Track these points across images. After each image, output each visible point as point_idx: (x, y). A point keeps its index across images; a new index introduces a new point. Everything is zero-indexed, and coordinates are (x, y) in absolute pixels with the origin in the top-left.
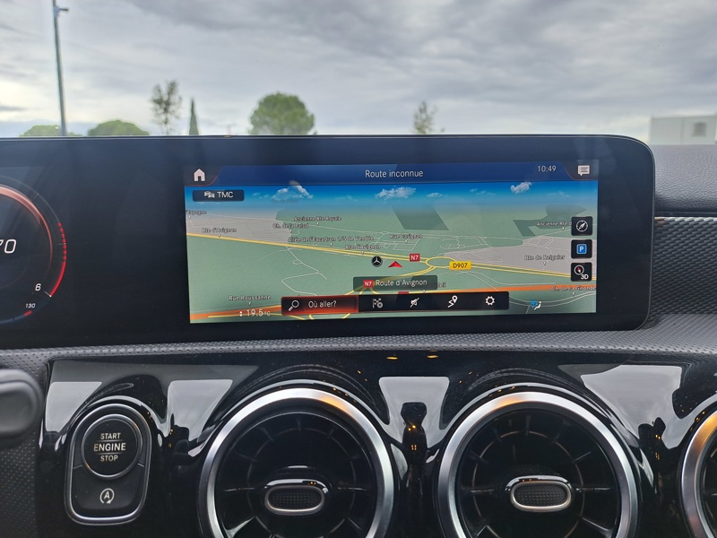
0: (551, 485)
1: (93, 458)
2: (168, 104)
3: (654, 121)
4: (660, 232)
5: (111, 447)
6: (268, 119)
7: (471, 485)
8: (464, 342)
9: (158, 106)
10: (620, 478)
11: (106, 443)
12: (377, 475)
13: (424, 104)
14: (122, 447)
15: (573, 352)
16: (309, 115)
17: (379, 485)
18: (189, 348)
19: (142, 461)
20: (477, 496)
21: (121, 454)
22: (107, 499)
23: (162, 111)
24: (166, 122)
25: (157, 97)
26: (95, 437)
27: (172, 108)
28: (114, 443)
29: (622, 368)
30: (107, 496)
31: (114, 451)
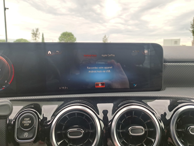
0: (139, 128)
1: (22, 125)
2: (36, 34)
3: (165, 40)
4: (165, 67)
5: (27, 122)
6: (64, 39)
7: (119, 130)
8: (117, 94)
9: (33, 35)
10: (156, 126)
11: (26, 121)
12: (96, 127)
13: (105, 35)
14: (30, 122)
15: (144, 97)
16: (75, 38)
17: (97, 130)
18: (47, 97)
19: (35, 125)
20: (121, 132)
21: (30, 124)
22: (26, 136)
23: (34, 36)
24: (36, 39)
25: (33, 33)
26: (23, 119)
27: (37, 35)
28: (28, 121)
29: (156, 100)
30: (26, 135)
31: (28, 123)
